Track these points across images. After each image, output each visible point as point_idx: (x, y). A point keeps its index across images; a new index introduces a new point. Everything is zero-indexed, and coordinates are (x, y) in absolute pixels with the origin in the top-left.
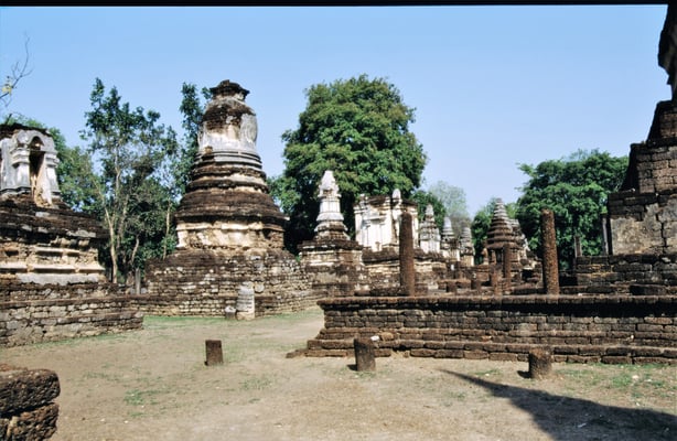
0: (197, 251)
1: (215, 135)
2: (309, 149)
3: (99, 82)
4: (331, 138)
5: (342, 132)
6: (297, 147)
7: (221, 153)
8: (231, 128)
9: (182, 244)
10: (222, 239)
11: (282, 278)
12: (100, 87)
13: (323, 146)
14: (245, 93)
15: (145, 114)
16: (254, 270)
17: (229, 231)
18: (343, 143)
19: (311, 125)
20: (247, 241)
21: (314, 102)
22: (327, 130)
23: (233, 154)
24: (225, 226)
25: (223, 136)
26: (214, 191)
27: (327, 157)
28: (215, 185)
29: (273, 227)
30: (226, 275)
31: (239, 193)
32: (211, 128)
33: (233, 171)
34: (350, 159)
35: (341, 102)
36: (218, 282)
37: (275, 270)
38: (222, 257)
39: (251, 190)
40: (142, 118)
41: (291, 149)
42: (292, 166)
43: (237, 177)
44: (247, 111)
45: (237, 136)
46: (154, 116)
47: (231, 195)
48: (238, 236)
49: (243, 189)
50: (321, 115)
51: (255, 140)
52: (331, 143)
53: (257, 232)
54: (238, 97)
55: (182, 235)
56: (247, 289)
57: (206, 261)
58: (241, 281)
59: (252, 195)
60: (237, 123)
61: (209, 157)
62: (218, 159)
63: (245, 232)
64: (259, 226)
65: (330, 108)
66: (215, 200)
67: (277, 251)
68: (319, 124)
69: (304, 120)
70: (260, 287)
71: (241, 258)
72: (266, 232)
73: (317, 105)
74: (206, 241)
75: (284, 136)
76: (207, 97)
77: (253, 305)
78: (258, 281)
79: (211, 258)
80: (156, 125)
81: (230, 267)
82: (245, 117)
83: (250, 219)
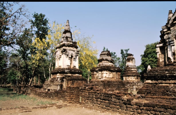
0: (127, 81)
1: (129, 63)
2: (146, 59)
3: (104, 47)
4: (151, 57)
5: (153, 55)
6: (144, 59)
7: (130, 66)
8: (131, 61)
9: (124, 80)
10: (130, 79)
11: (140, 85)
12: (105, 48)
13: (149, 58)
14: (133, 55)
15: (113, 53)
16: (135, 84)
17: (131, 78)
18: (153, 58)
19: (146, 54)
20: (134, 79)
21: (147, 49)
22: (150, 55)
23: (132, 66)
24: (131, 77)
25: (130, 63)
26: (129, 72)
27: (150, 61)
28: (129, 71)
29: (138, 77)
30: (131, 85)
31: (133, 72)
32: (128, 62)
33: (132, 68)
34: (155, 61)
35: (152, 49)
36: (130, 86)
37: (139, 84)
38: (130, 82)
39: (135, 71)
40: (113, 54)
41: (142, 59)
42: (143, 63)
43: (132, 69)
44: (134, 58)
45: (132, 63)
46: (115, 53)
47: (131, 72)
48: (133, 79)
49: (133, 71)
50: (148, 52)
51: (135, 63)
52: (151, 58)
53: (136, 78)
54: (132, 56)
55: (124, 79)
56: (134, 87)
57: (128, 83)
58: (133, 86)
59: (135, 72)
60: (132, 61)
61: (128, 66)
62: (129, 67)
63: (134, 78)
64: (136, 77)
65: (150, 50)
66: (129, 73)
67: (139, 81)
68: (148, 54)
69: (145, 52)
70: (136, 87)
71: (133, 82)
72: (137, 78)
73: (148, 50)
74: (128, 80)
75: (141, 56)
76: (125, 51)
77: (135, 89)
78: (136, 86)
79: (129, 82)
80: (115, 55)
81: (132, 83)
82: (133, 60)
83: (135, 76)
